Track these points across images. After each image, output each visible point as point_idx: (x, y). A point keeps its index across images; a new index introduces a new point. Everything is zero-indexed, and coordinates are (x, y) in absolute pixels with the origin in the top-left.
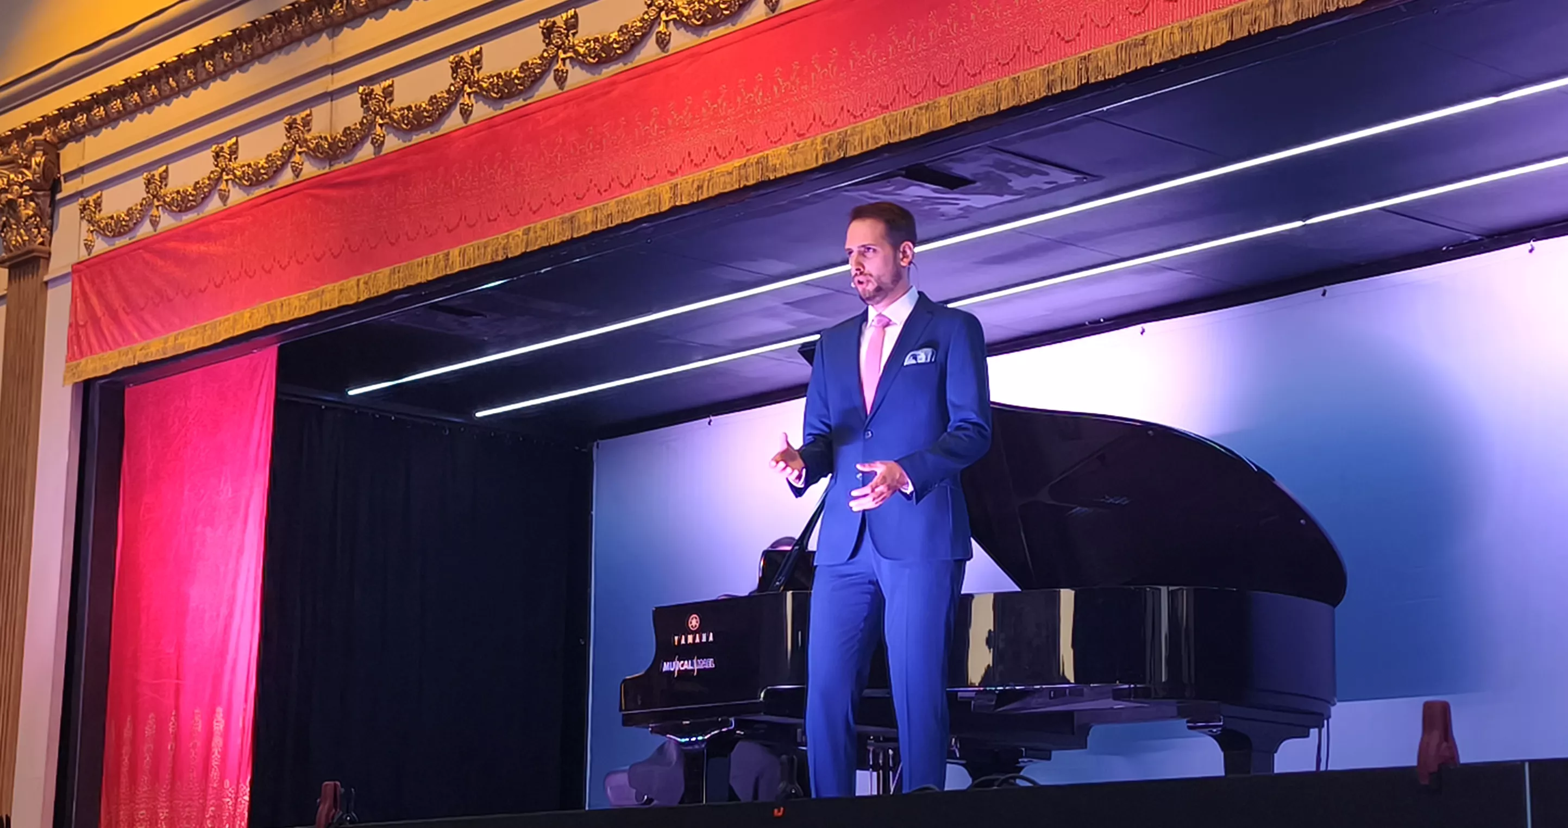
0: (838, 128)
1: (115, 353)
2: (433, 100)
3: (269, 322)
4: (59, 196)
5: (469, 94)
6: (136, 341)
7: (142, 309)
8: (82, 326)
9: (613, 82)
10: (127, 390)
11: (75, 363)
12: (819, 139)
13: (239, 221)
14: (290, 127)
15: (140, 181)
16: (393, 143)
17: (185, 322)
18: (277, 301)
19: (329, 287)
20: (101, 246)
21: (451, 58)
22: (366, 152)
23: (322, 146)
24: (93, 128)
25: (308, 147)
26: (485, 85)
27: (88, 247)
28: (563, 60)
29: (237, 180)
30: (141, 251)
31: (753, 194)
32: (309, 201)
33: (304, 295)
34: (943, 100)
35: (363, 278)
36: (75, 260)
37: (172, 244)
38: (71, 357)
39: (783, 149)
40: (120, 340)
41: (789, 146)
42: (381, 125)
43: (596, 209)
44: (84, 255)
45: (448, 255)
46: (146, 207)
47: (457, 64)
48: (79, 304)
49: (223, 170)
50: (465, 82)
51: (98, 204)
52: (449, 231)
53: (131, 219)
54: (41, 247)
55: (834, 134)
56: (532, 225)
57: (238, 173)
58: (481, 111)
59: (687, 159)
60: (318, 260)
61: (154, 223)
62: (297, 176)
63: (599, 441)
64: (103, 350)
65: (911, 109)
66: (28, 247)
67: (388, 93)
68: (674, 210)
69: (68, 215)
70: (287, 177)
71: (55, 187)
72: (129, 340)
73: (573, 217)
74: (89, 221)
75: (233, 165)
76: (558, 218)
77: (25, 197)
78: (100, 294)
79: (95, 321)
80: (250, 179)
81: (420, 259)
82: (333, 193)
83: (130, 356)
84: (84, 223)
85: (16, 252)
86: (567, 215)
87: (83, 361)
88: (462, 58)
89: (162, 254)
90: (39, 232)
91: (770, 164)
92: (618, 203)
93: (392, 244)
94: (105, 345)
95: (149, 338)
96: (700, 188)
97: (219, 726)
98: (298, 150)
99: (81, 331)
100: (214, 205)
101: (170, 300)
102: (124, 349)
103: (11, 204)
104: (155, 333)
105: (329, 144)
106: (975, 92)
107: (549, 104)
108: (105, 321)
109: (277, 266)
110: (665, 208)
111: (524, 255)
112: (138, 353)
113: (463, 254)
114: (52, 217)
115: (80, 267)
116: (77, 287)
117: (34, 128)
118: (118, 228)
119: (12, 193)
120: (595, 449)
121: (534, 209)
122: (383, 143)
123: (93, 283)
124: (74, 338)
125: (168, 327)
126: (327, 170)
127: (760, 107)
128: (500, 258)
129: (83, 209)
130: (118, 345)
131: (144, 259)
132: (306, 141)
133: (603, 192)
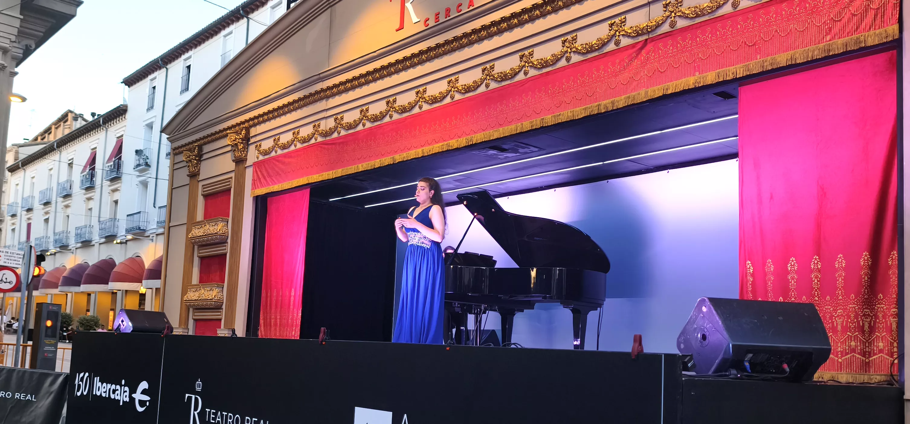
0: (470, 135)
1: (265, 188)
2: (355, 121)
3: (307, 182)
4: (249, 143)
5: (365, 120)
6: (270, 185)
7: (272, 176)
8: (256, 180)
9: (406, 118)
10: (268, 198)
11: (254, 191)
12: (465, 138)
13: (299, 153)
14: (314, 126)
15: (272, 139)
16: (343, 133)
17: (285, 181)
18: (310, 177)
19: (325, 173)
20: (261, 158)
21: (360, 109)
22: (335, 135)
23: (323, 133)
24: (259, 123)
25: (319, 132)
26: (369, 117)
27: (258, 158)
28: (392, 111)
29: (299, 141)
30: (272, 160)
31: (445, 153)
32: (319, 148)
33: (317, 175)
34: (501, 129)
35: (334, 171)
36: (254, 162)
37: (280, 158)
38: (253, 189)
39: (454, 141)
40: (266, 184)
41: (456, 140)
42: (340, 127)
43: (400, 155)
44: (256, 160)
45: (358, 166)
46: (273, 147)
47: (362, 111)
48: (255, 174)
49: (295, 138)
50: (364, 116)
51: (260, 146)
52: (359, 159)
53: (269, 151)
54: (244, 157)
55: (469, 137)
56: (382, 159)
57: (299, 139)
58: (368, 125)
59: (427, 142)
60: (322, 166)
61: (276, 152)
62: (316, 141)
64: (261, 188)
65: (491, 131)
66: (241, 157)
67: (342, 118)
68: (423, 157)
69: (252, 148)
70: (313, 141)
71: (248, 140)
72: (269, 185)
73: (393, 157)
74: (258, 150)
75: (298, 136)
76: (389, 157)
77: (240, 143)
78: (261, 171)
79: (260, 179)
80: (303, 141)
81: (350, 167)
82: (326, 146)
83: (269, 189)
84: (256, 151)
85: (237, 159)
86: (392, 156)
87: (256, 190)
88: (363, 109)
89: (278, 161)
90: (244, 153)
91: (450, 145)
92: (406, 154)
93: (343, 162)
94: (262, 186)
95: (274, 185)
96: (430, 151)
97: (293, 294)
98: (316, 133)
99: (256, 182)
100: (292, 148)
101: (280, 174)
102: (267, 187)
103: (236, 144)
104: (276, 184)
105: (325, 132)
106: (510, 127)
107: (387, 124)
108: (262, 180)
109: (310, 166)
110: (420, 156)
111: (379, 167)
112: (271, 189)
113: (362, 166)
114: (247, 149)
115: (255, 163)
116: (254, 169)
117: (243, 123)
118: (266, 153)
119: (236, 141)
121: (383, 154)
122: (340, 132)
123: (259, 168)
124: (253, 184)
125: (280, 182)
126: (324, 140)
127: (448, 128)
128: (373, 168)
129: (256, 146)
130: (266, 186)
131: (273, 163)
132: (319, 131)
133: (402, 151)
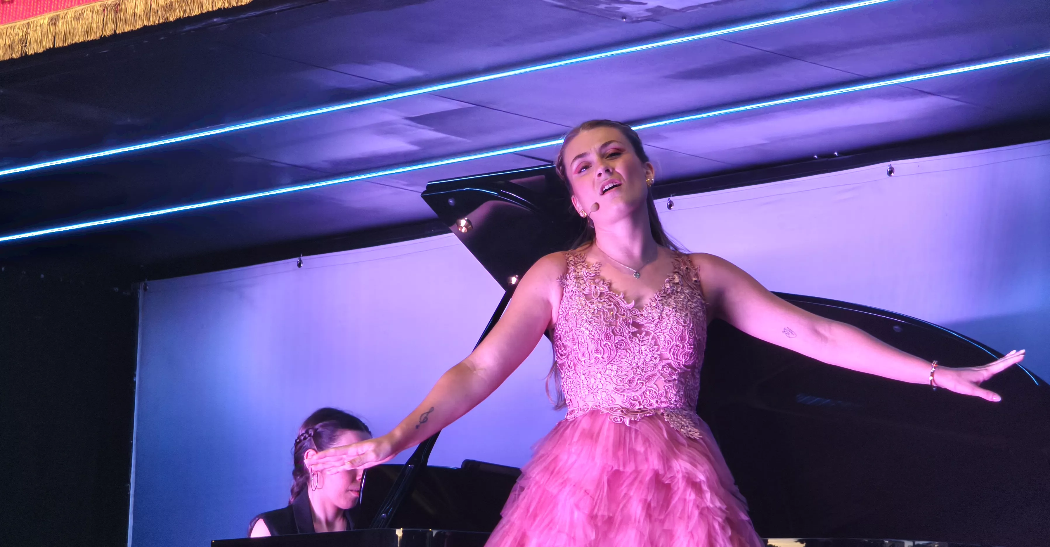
63: (146, 281)
120: (141, 292)
